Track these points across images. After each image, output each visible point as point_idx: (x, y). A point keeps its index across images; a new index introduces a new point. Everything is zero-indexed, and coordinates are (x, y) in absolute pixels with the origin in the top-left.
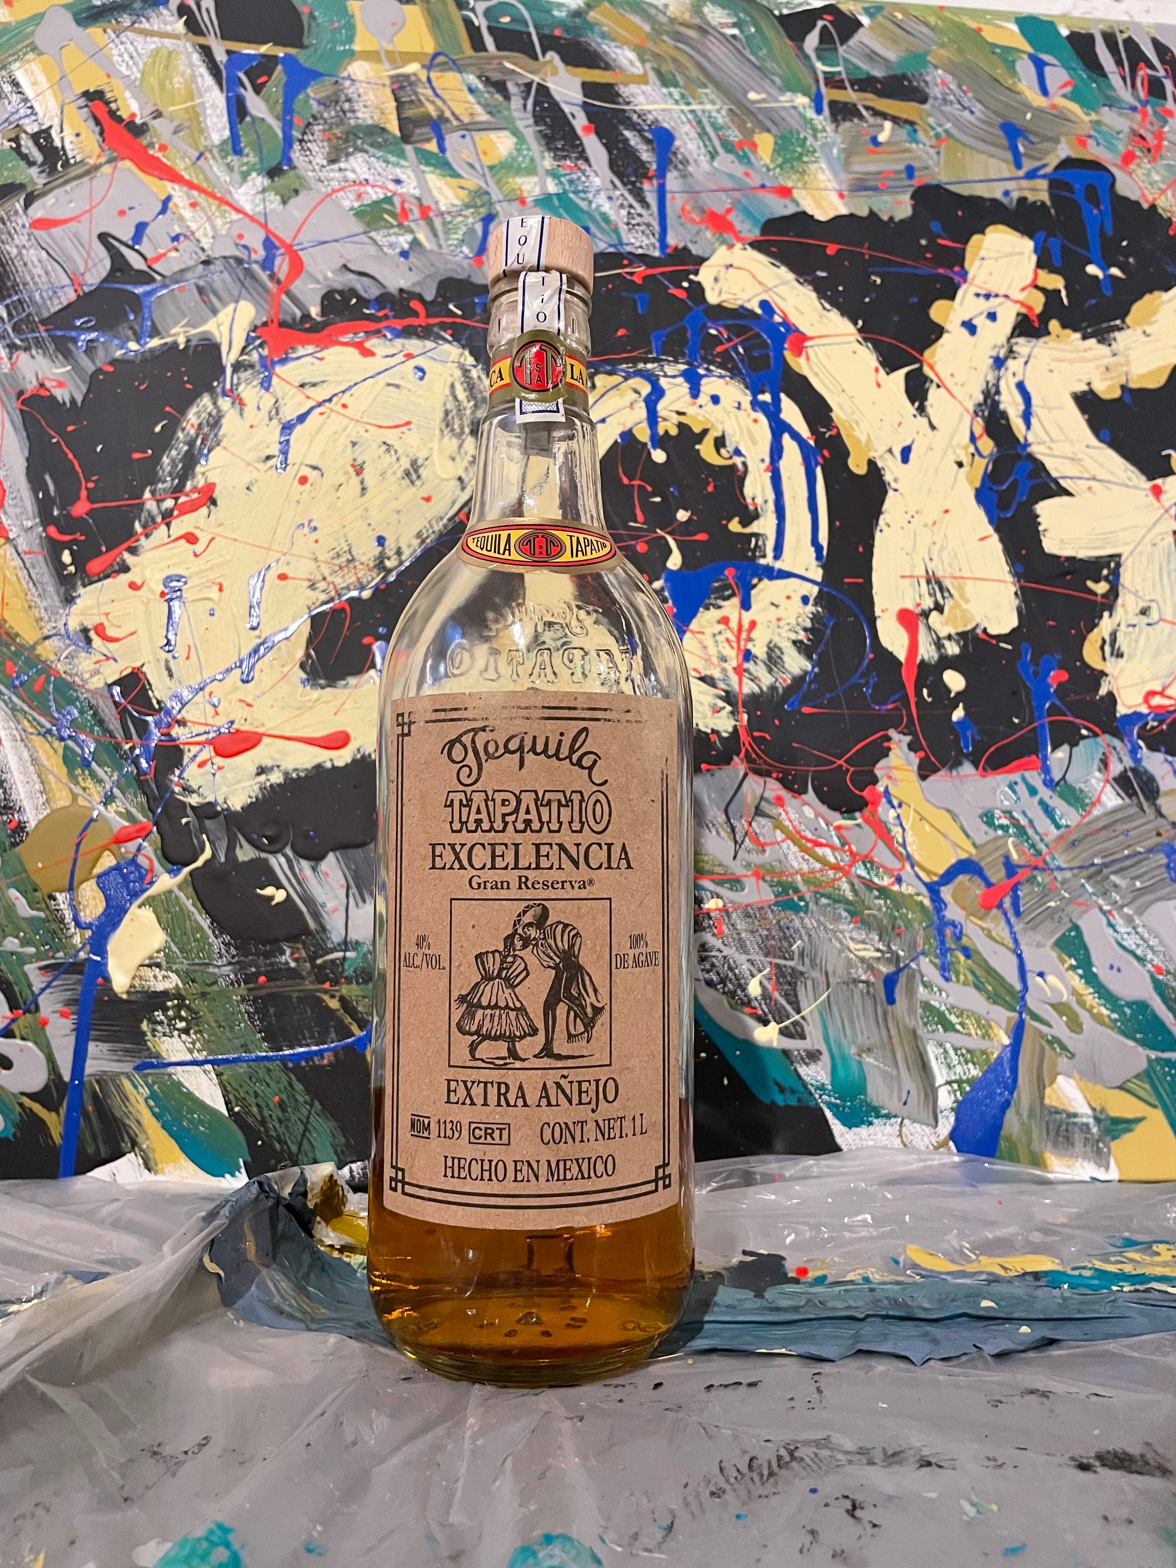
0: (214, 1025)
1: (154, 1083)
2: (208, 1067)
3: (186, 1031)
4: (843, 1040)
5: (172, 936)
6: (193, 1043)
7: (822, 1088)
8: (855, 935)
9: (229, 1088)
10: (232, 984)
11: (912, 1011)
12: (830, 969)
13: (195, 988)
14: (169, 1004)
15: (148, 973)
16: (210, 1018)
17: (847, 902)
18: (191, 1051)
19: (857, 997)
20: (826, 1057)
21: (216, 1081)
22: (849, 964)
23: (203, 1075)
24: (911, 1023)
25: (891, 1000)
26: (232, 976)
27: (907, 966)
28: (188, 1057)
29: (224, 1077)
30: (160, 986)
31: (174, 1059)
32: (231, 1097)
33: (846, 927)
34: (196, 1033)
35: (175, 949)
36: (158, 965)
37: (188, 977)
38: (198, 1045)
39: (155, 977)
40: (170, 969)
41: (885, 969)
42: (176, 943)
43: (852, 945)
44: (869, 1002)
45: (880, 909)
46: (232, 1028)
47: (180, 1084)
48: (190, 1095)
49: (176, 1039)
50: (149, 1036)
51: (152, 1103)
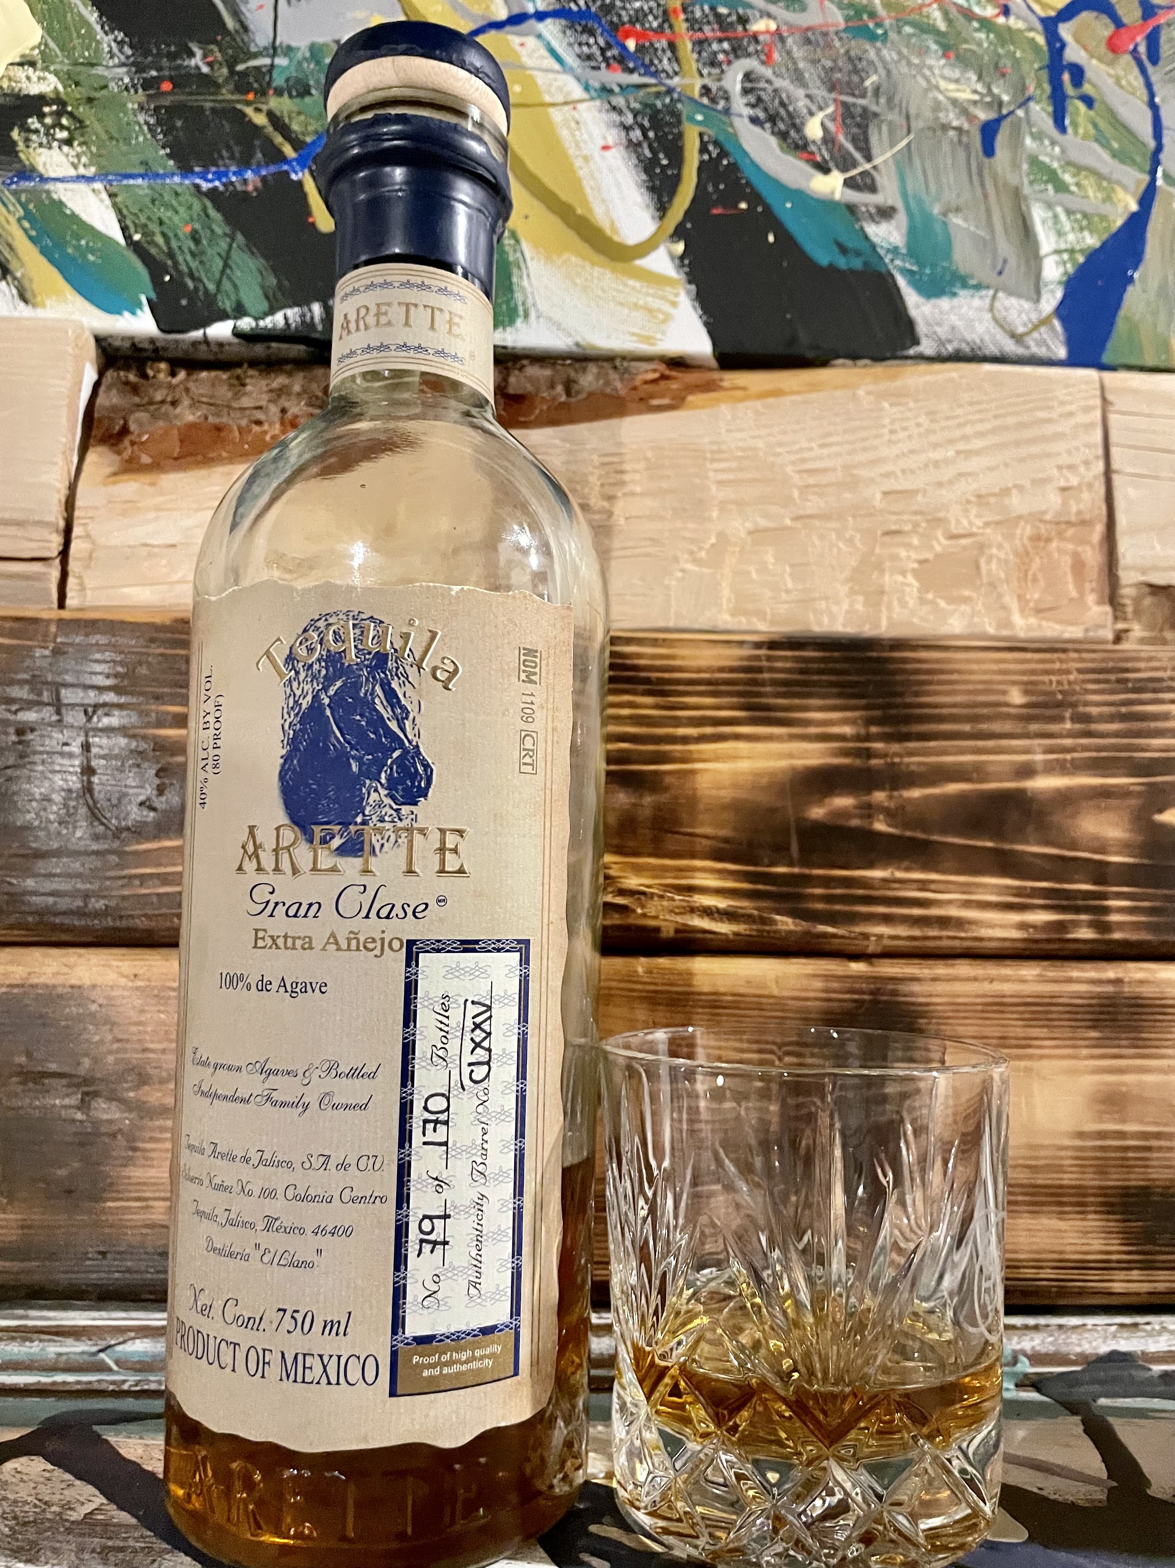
0: (104, 136)
1: (29, 201)
2: (98, 186)
3: (69, 142)
4: (924, 196)
5: (48, 30)
6: (78, 156)
7: (895, 251)
8: (947, 72)
9: (125, 212)
10: (127, 89)
11: (1015, 165)
12: (913, 111)
13: (77, 93)
14: (46, 109)
15: (20, 73)
16: (97, 126)
17: (936, 32)
18: (75, 167)
19: (946, 147)
20: (902, 217)
21: (107, 201)
22: (937, 107)
23: (91, 194)
24: (1013, 180)
25: (989, 150)
26: (127, 80)
27: (1011, 113)
28: (72, 172)
29: (119, 199)
30: (34, 89)
31: (53, 175)
32: (129, 222)
33: (936, 62)
34: (80, 144)
35: (52, 44)
36: (32, 64)
37: (70, 79)
38: (84, 159)
39: (28, 78)
40: (46, 69)
41: (983, 115)
42: (53, 38)
43: (943, 84)
44: (962, 155)
45: (980, 44)
46: (127, 140)
47: (61, 203)
48: (74, 218)
49: (55, 151)
50: (21, 146)
51: (26, 225)
